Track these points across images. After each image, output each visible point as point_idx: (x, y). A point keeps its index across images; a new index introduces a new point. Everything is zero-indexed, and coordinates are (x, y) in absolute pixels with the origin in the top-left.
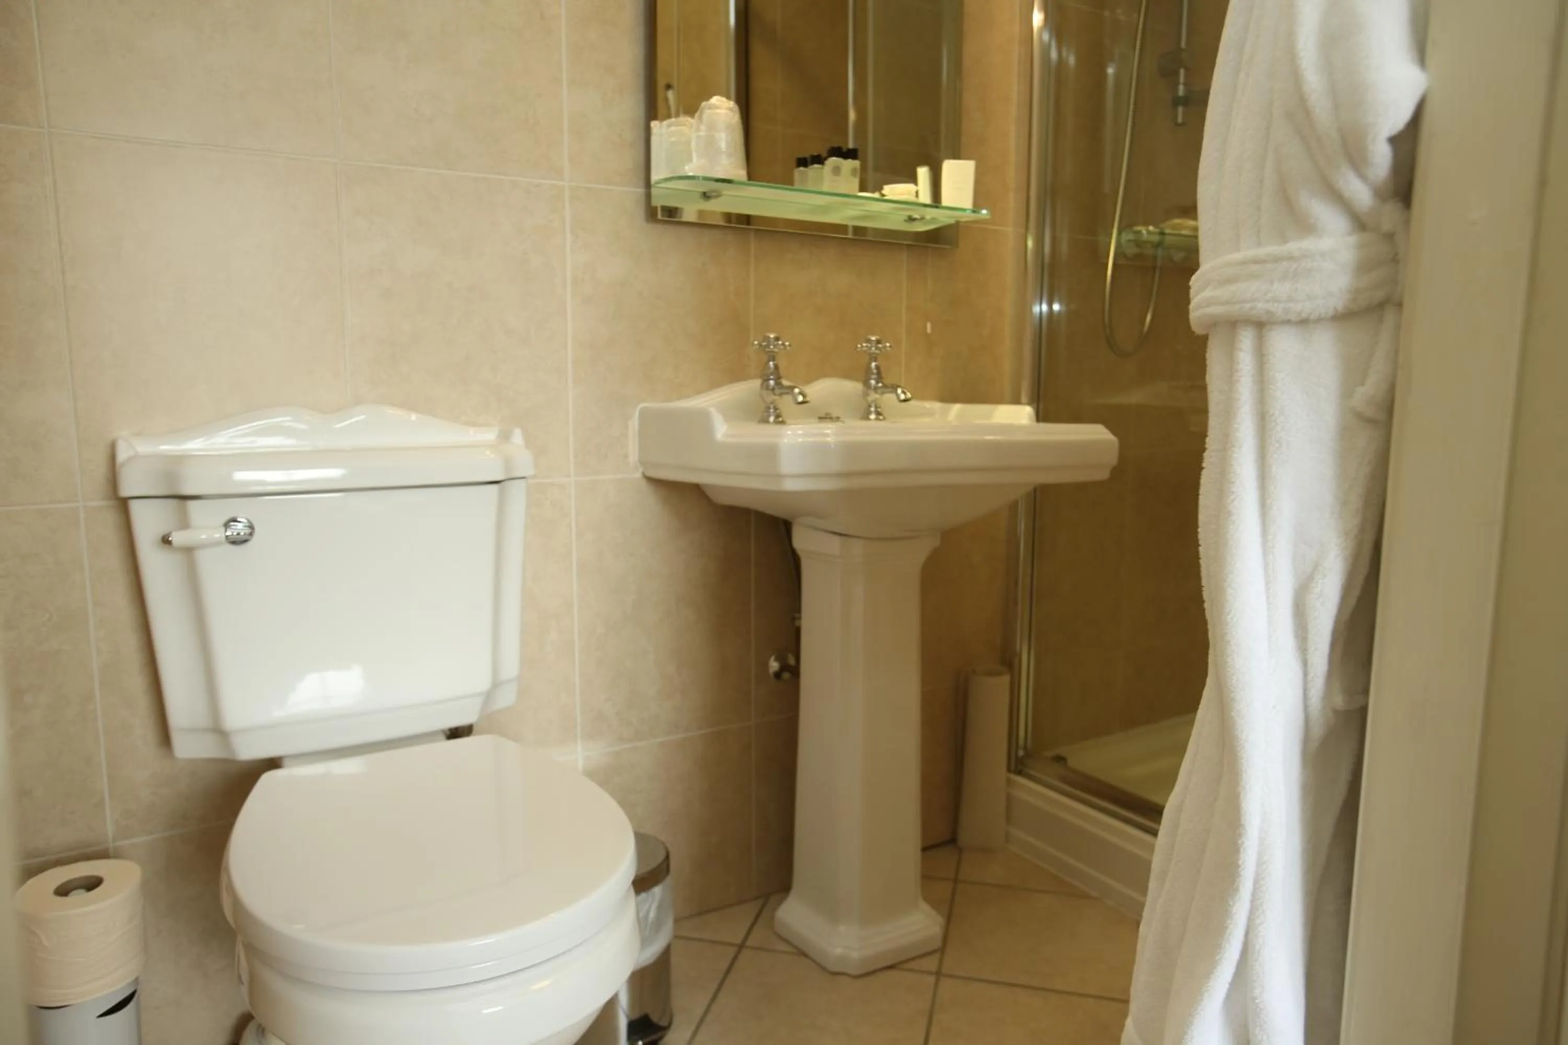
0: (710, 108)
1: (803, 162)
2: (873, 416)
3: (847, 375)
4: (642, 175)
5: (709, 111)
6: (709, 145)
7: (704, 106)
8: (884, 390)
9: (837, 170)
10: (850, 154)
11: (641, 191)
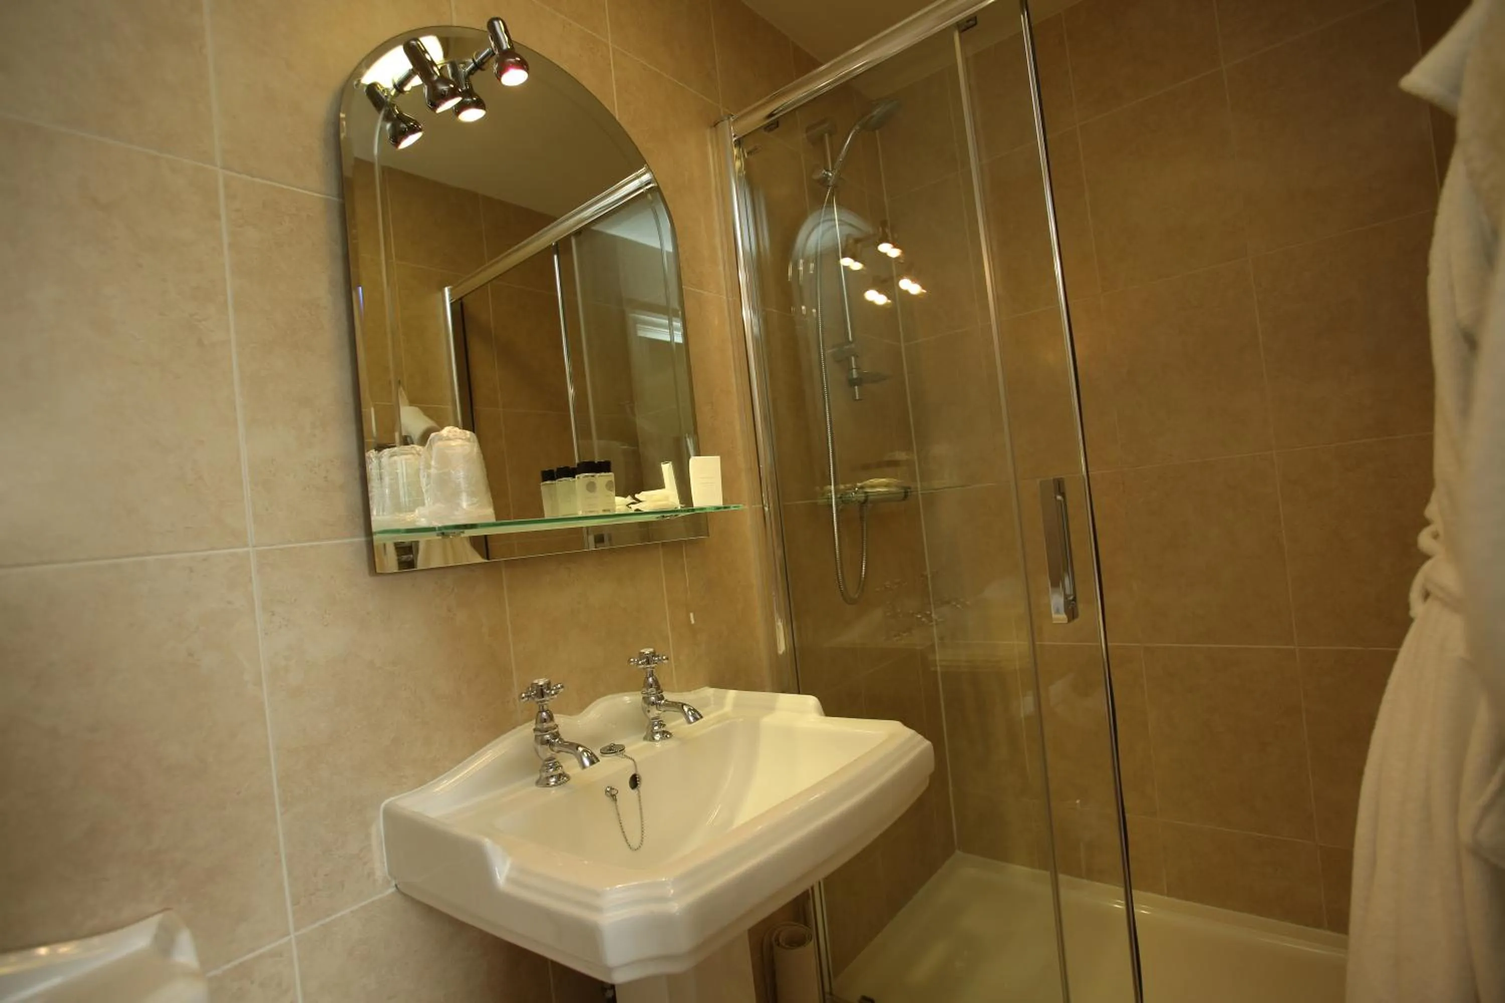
0: (441, 439)
1: (550, 476)
2: (657, 737)
3: (623, 688)
4: (360, 521)
5: (440, 443)
6: (444, 482)
7: (433, 438)
8: (667, 708)
9: (591, 487)
10: (603, 467)
11: (361, 539)
